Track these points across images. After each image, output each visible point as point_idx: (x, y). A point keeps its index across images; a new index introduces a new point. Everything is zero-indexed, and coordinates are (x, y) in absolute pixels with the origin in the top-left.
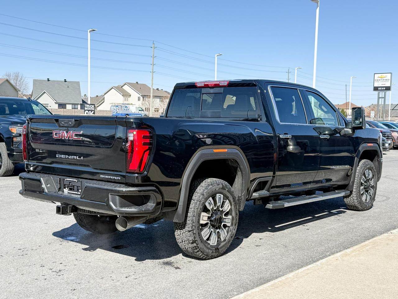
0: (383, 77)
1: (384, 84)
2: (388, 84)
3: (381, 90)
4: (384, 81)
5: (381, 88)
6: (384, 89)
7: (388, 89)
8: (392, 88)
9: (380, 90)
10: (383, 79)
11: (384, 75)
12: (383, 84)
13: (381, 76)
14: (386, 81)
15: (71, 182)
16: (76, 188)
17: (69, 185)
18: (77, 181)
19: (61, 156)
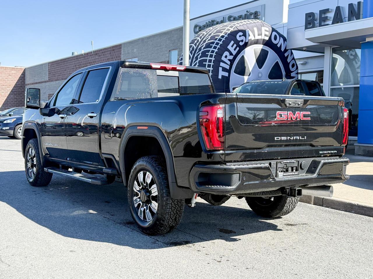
15: (286, 164)
16: (290, 169)
17: (284, 167)
18: (295, 162)
19: (281, 138)
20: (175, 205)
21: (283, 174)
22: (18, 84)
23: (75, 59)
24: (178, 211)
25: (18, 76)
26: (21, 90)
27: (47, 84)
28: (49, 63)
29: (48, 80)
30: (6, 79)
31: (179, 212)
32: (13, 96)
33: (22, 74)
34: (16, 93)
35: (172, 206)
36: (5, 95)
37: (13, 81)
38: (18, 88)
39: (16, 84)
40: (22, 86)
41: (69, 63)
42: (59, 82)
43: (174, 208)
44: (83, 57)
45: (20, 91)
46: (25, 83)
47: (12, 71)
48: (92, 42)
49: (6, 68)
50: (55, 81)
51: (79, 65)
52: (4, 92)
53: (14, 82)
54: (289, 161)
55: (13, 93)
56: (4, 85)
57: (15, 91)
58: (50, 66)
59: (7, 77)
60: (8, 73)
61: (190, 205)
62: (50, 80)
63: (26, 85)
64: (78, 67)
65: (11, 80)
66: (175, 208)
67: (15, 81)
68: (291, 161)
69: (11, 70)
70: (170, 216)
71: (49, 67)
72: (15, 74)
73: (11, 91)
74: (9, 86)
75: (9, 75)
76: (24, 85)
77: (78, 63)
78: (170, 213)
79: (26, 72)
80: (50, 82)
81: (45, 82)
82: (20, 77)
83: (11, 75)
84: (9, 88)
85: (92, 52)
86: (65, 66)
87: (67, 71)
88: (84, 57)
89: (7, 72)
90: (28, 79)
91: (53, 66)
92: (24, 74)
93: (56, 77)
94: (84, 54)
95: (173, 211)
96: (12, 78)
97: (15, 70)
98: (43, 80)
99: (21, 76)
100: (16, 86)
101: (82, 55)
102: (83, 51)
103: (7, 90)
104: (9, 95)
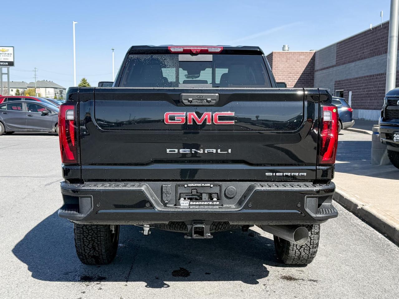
0: (4, 50)
1: (7, 59)
2: (11, 59)
3: (4, 65)
4: (6, 55)
5: (3, 63)
6: (7, 64)
7: (11, 64)
8: (15, 64)
9: (2, 65)
10: (5, 53)
11: (6, 49)
12: (5, 59)
13: (2, 49)
14: (8, 55)
15: (196, 188)
16: (205, 196)
17: (191, 193)
18: (212, 186)
19: (179, 151)
20: (89, 230)
21: (189, 202)
22: (307, 71)
23: (362, 36)
24: (93, 238)
25: (307, 61)
26: (310, 77)
27: (335, 69)
28: (338, 43)
29: (335, 64)
30: (294, 66)
31: (96, 240)
32: (300, 84)
33: (311, 59)
34: (304, 81)
35: (84, 231)
36: (291, 84)
37: (301, 67)
38: (306, 75)
39: (304, 71)
40: (311, 73)
41: (357, 41)
42: (346, 66)
43: (87, 233)
44: (371, 33)
45: (308, 79)
46: (314, 69)
47: (301, 56)
48: (381, 12)
49: (294, 53)
50: (342, 65)
51: (366, 44)
52: (291, 80)
53: (302, 69)
54: (200, 185)
55: (300, 81)
56: (291, 73)
57: (303, 79)
58: (338, 47)
59: (295, 63)
60: (296, 59)
61: (142, 232)
62: (338, 64)
63: (315, 72)
64: (366, 46)
65: (299, 67)
66: (89, 233)
67: (303, 67)
68: (203, 185)
69: (299, 55)
70: (84, 243)
71: (337, 49)
72: (303, 59)
73: (299, 79)
74: (297, 73)
75: (297, 61)
76: (313, 71)
77: (366, 41)
78: (83, 239)
79: (316, 56)
80: (337, 66)
81: (333, 66)
82: (309, 63)
83: (299, 61)
84: (297, 75)
85: (380, 26)
86: (353, 45)
87: (354, 52)
88: (373, 32)
89: (295, 57)
90: (317, 64)
91: (342, 47)
92: (313, 59)
93: (343, 59)
94: (372, 29)
95: (86, 238)
96: (300, 64)
97: (304, 55)
98: (331, 65)
99: (310, 61)
100: (304, 73)
101: (370, 30)
102: (371, 25)
103: (294, 78)
104: (296, 83)
